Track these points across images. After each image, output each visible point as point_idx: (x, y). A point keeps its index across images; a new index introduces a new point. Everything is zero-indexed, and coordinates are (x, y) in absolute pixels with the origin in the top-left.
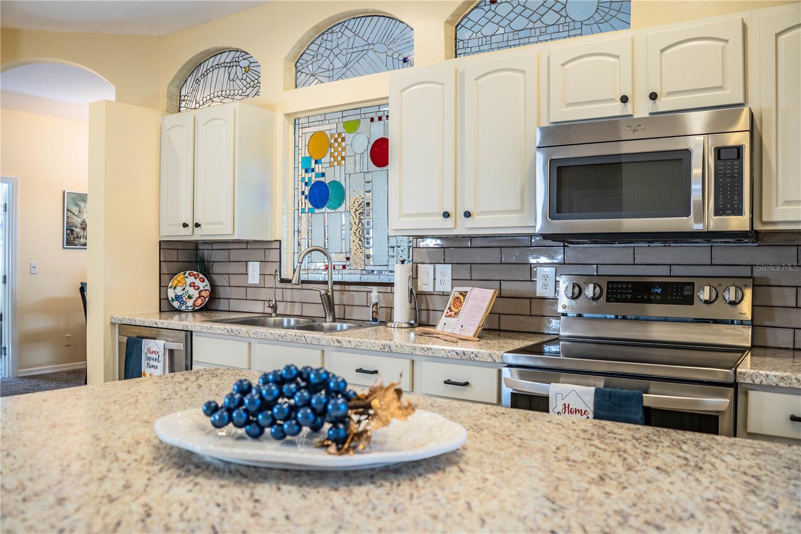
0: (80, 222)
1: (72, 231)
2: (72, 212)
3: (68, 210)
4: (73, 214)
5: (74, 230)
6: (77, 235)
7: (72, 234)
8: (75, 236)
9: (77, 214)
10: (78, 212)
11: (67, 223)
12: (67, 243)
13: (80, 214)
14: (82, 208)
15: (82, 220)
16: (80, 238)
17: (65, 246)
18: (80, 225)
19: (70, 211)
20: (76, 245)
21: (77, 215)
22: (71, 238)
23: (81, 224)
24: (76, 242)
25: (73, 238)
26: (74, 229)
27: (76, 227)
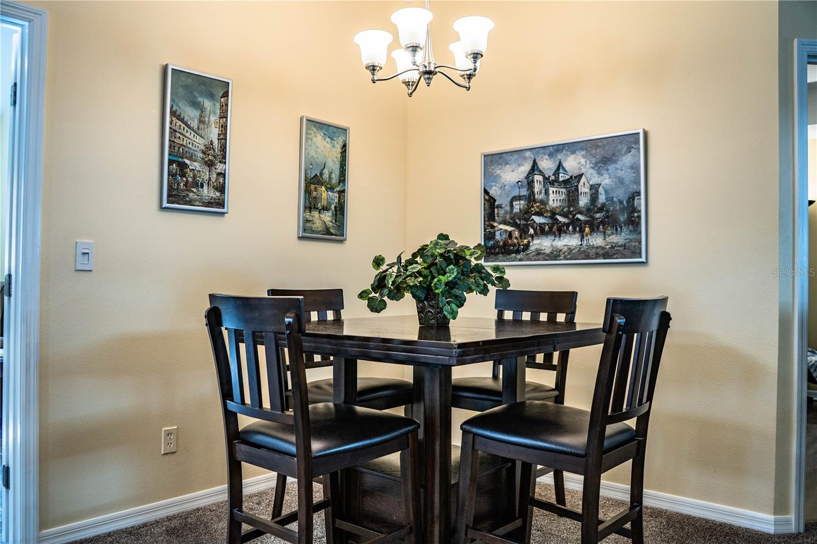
0: (203, 148)
1: (183, 166)
2: (182, 120)
3: (173, 113)
4: (186, 124)
5: (186, 166)
6: (194, 177)
7: (183, 175)
8: (190, 179)
9: (195, 124)
10: (196, 122)
11: (170, 147)
12: (169, 196)
13: (201, 126)
14: (208, 112)
15: (206, 142)
16: (202, 186)
17: (165, 204)
18: (200, 155)
19: (179, 118)
20: (190, 203)
21: (195, 127)
22: (179, 184)
23: (204, 152)
24: (191, 194)
25: (185, 185)
26: (187, 162)
27: (191, 159)
